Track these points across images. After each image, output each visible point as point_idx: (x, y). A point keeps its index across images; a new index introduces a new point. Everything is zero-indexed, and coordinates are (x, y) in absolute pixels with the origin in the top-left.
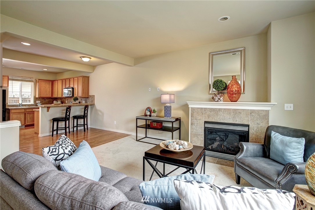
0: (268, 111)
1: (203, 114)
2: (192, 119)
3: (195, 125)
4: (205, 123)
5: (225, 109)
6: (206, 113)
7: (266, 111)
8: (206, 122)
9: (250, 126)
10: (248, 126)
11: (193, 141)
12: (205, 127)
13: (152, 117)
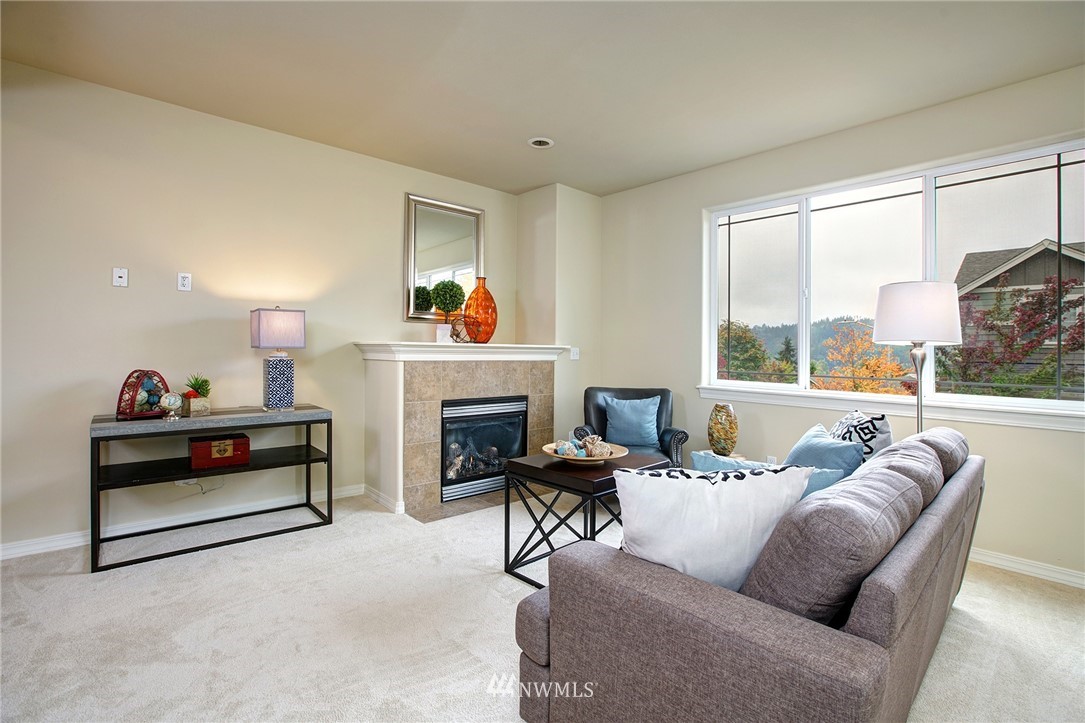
0: (552, 363)
1: (439, 380)
2: (408, 400)
3: (418, 416)
4: (443, 406)
5: (488, 362)
6: (447, 375)
7: (547, 362)
8: (446, 404)
9: (530, 399)
10: (524, 398)
11: (413, 471)
12: (443, 418)
13: (191, 419)
